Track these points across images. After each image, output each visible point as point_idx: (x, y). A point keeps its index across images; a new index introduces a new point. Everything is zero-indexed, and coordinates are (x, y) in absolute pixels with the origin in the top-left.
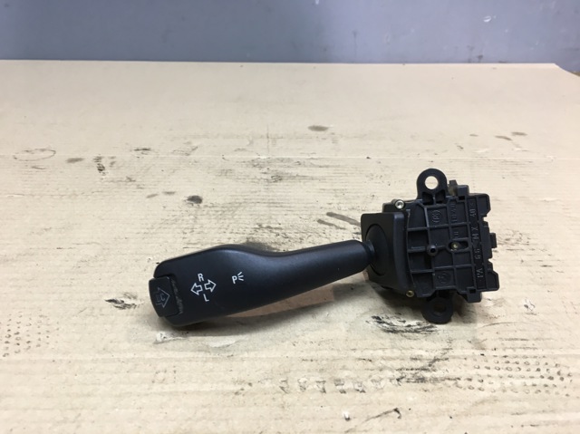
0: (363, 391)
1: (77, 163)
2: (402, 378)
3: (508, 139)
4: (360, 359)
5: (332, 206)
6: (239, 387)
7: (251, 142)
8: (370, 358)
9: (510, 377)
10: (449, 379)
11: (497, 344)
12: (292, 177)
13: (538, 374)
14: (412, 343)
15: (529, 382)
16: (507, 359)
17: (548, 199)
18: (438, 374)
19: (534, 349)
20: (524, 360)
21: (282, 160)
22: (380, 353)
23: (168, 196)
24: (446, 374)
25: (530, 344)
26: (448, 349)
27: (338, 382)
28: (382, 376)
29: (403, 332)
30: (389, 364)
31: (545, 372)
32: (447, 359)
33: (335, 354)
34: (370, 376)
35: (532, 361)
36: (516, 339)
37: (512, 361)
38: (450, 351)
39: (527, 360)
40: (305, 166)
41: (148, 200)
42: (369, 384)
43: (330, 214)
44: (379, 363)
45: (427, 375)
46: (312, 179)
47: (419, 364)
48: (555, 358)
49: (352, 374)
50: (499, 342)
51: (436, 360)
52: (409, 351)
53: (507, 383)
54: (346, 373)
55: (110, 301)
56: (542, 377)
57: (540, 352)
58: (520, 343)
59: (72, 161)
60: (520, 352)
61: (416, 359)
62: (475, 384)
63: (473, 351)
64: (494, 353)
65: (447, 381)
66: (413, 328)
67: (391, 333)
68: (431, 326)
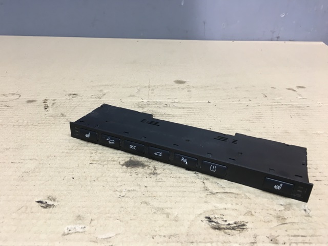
1: (32, 103)
3: (295, 91)
7: (139, 90)
12: (162, 115)
19: (310, 243)
21: (156, 103)
22: (209, 245)
25: (307, 239)
26: (253, 243)
36: (298, 236)
38: (255, 245)
40: (170, 107)
46: (174, 116)
50: (287, 238)
52: (229, 245)
55: (38, 202)
58: (300, 239)
59: (29, 102)
63: (270, 244)
66: (232, 226)
67: (217, 230)
68: (244, 225)
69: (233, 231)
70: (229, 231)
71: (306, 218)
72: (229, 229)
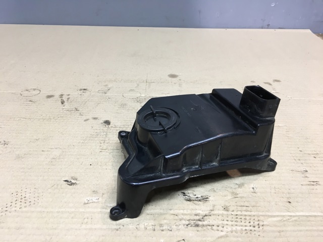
0: (171, 230)
1: (51, 98)
2: (189, 224)
3: (270, 84)
4: (172, 214)
6: (118, 227)
7: (138, 85)
8: (177, 214)
9: (236, 225)
10: (209, 225)
13: (249, 225)
14: (197, 207)
15: (244, 228)
16: (237, 216)
18: (205, 223)
19: (251, 211)
20: (244, 217)
22: (182, 211)
23: (94, 121)
24: (208, 223)
25: (249, 209)
26: (212, 210)
27: (161, 225)
28: (180, 223)
29: (194, 200)
30: (185, 217)
31: (253, 223)
32: (210, 215)
33: (162, 211)
34: (175, 223)
35: (248, 218)
36: (244, 206)
37: (239, 217)
39: (246, 217)
41: (84, 122)
42: (174, 227)
44: (180, 217)
45: (200, 223)
47: (198, 218)
48: (258, 216)
49: (168, 222)
50: (236, 207)
51: (206, 216)
52: (195, 211)
53: (234, 228)
54: (165, 221)
55: (65, 181)
57: (253, 213)
58: (245, 208)
59: (49, 97)
60: (244, 213)
61: (196, 215)
62: (220, 228)
63: (223, 211)
64: (232, 213)
65: (208, 227)
66: (199, 199)
67: (188, 201)
68: (207, 198)
69: (199, 202)
71: (252, 194)
72: (197, 201)
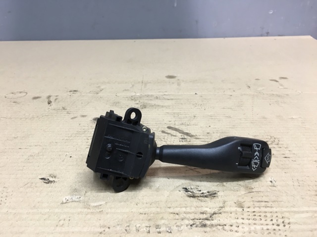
0: (171, 232)
1: (37, 100)
2: (194, 224)
3: (277, 81)
4: (172, 213)
5: (171, 123)
6: (103, 229)
7: (133, 86)
8: (178, 212)
9: (254, 224)
10: (220, 225)
11: (251, 204)
12: (152, 106)
13: (271, 223)
14: (203, 204)
15: (265, 227)
16: (255, 213)
17: (294, 117)
18: (214, 222)
19: (271, 207)
20: (264, 214)
21: (148, 96)
22: (184, 209)
23: (82, 118)
24: (219, 222)
25: (269, 204)
26: (222, 207)
27: (157, 227)
28: (182, 223)
29: (198, 197)
30: (188, 216)
31: (276, 221)
32: (220, 213)
33: (158, 210)
34: (176, 223)
35: (269, 215)
36: (262, 201)
37: (257, 214)
38: (223, 208)
39: (266, 214)
40: (160, 99)
41: (71, 120)
42: (175, 228)
43: (169, 128)
44: (182, 216)
45: (208, 222)
46: (163, 107)
47: (205, 216)
48: (282, 213)
49: (166, 222)
50: (252, 203)
51: (214, 213)
52: (200, 209)
53: (252, 228)
54: (163, 221)
55: (42, 179)
56: (273, 224)
57: (274, 209)
58: (263, 204)
59: (35, 98)
60: (263, 209)
61: (203, 213)
62: (234, 228)
63: (236, 208)
64: (248, 210)
65: (218, 226)
66: (205, 194)
67: (191, 198)
68: (215, 194)
69: (206, 198)
70: (203, 198)
71: (271, 187)
